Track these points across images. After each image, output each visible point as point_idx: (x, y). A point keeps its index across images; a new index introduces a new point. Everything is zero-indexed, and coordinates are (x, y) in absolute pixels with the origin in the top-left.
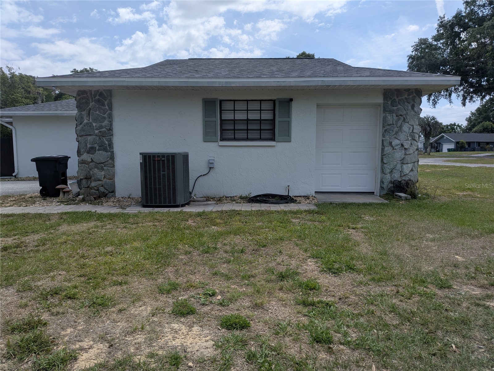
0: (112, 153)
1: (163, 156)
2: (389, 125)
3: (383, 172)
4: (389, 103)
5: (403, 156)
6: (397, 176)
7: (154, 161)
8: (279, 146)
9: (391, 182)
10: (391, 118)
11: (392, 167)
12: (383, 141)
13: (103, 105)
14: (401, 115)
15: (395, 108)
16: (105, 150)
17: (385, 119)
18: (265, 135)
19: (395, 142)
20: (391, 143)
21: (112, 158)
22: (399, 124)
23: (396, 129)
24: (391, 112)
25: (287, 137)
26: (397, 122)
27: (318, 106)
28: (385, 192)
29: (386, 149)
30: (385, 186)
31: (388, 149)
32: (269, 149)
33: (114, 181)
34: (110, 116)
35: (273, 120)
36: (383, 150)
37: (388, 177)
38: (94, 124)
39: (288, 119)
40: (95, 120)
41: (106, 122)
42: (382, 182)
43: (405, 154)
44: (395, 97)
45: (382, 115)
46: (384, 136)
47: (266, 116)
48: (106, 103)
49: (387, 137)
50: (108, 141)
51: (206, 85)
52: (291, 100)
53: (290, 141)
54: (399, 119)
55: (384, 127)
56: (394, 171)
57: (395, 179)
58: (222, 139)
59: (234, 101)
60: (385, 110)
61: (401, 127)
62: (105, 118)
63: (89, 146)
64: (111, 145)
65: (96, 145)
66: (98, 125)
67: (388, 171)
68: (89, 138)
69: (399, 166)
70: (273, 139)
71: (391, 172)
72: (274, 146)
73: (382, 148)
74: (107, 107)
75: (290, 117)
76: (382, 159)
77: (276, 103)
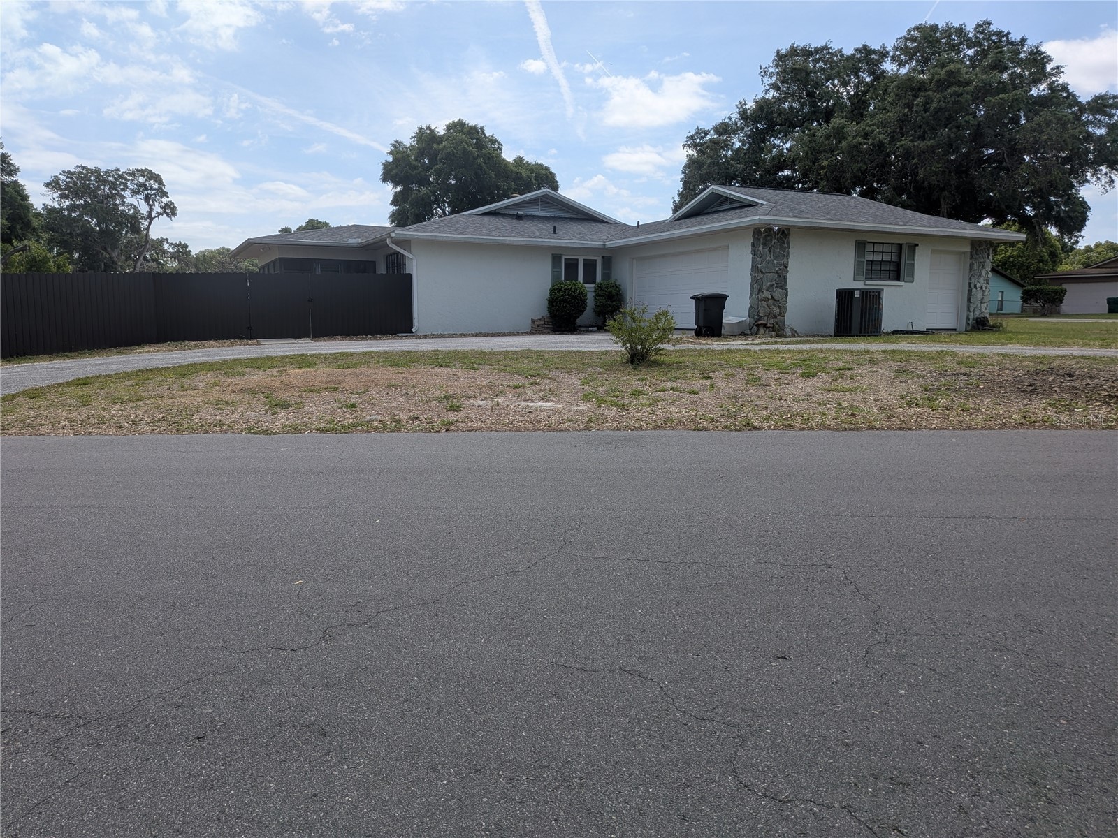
0: (786, 289)
1: (876, 292)
2: (974, 270)
3: (969, 310)
4: (974, 250)
6: (977, 313)
7: (870, 295)
8: (905, 287)
9: (973, 319)
10: (975, 265)
11: (974, 306)
12: (970, 284)
13: (784, 243)
14: (980, 262)
15: (977, 256)
16: (782, 287)
17: (971, 265)
18: (892, 275)
19: (978, 285)
20: (975, 286)
21: (786, 296)
22: (979, 270)
23: (978, 274)
24: (975, 259)
25: (911, 276)
26: (978, 267)
27: (933, 251)
28: (969, 328)
29: (972, 290)
30: (970, 322)
31: (974, 290)
32: (898, 288)
33: (785, 319)
34: (788, 254)
35: (898, 265)
36: (970, 291)
37: (972, 316)
38: (775, 262)
39: (912, 262)
40: (776, 258)
41: (785, 260)
42: (968, 319)
43: (983, 295)
45: (969, 262)
46: (970, 279)
47: (894, 259)
48: (786, 241)
49: (972, 281)
50: (784, 279)
52: (917, 245)
53: (912, 282)
54: (979, 265)
55: (970, 272)
56: (976, 309)
57: (976, 316)
58: (867, 279)
59: (874, 243)
60: (972, 258)
61: (981, 273)
62: (784, 255)
63: (769, 283)
64: (786, 282)
65: (774, 283)
66: (779, 262)
67: (973, 309)
68: (769, 275)
69: (979, 305)
70: (898, 279)
71: (974, 311)
72: (902, 286)
73: (969, 290)
74: (786, 245)
75: (914, 260)
76: (969, 300)
77: (904, 247)
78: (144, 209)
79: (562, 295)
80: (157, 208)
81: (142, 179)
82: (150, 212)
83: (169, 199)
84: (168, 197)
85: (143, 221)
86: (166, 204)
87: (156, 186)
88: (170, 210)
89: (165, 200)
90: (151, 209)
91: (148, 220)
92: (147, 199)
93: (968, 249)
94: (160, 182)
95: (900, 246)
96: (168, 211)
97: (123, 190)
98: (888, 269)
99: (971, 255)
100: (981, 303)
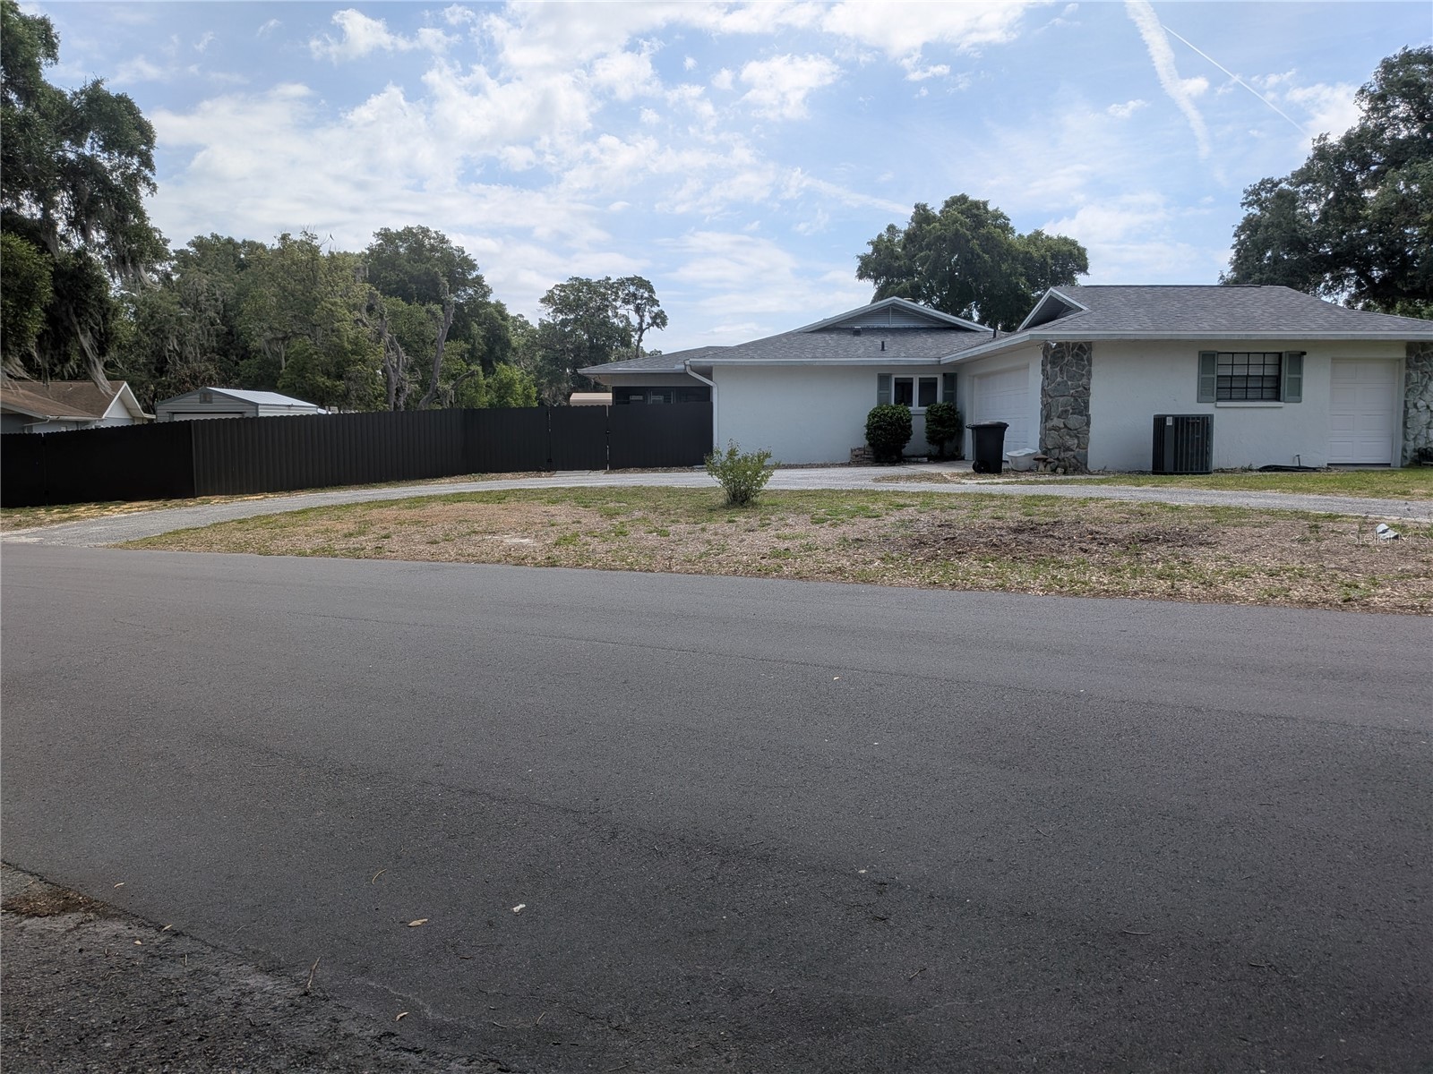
0: (1088, 417)
2: (1413, 383)
3: (1405, 438)
4: (1413, 358)
5: (1429, 420)
6: (1421, 443)
7: (1188, 423)
8: (1286, 409)
9: (1415, 451)
10: (1415, 376)
11: (1416, 432)
12: (1406, 402)
13: (1082, 360)
14: (1426, 372)
15: (1420, 364)
16: (1080, 413)
17: (1408, 377)
18: (1267, 394)
19: (1421, 403)
20: (1415, 406)
21: (1088, 424)
22: (1424, 383)
23: (1421, 389)
24: (1416, 368)
25: (1297, 394)
26: (1422, 379)
27: (1333, 359)
28: (1408, 462)
29: (1410, 411)
30: (1409, 454)
31: (1412, 411)
32: (1274, 411)
33: (1087, 452)
34: (1089, 373)
35: (1278, 379)
36: (1406, 412)
37: (1411, 445)
38: (1069, 383)
39: (1297, 376)
40: (1071, 378)
41: (1084, 380)
42: (1404, 450)
44: (1420, 351)
45: (1404, 372)
46: (1406, 396)
47: (1269, 371)
48: (1085, 357)
49: (1411, 398)
50: (1084, 403)
51: (1225, 338)
52: (1304, 353)
53: (1300, 402)
54: (1424, 377)
55: (1407, 385)
56: (1418, 437)
57: (1420, 446)
58: (1218, 400)
59: (1233, 353)
60: (1408, 366)
61: (1426, 386)
62: (1083, 375)
63: (1060, 409)
64: (1087, 407)
65: (1069, 408)
66: (1075, 383)
67: (1413, 437)
68: (1061, 399)
69: (1425, 430)
70: (1277, 399)
71: (1415, 439)
72: (1281, 407)
73: (1404, 411)
74: (1086, 362)
75: (1300, 371)
76: (1405, 424)
77: (1284, 355)
78: (634, 319)
79: (877, 421)
80: (647, 319)
81: (632, 289)
82: (641, 324)
83: (660, 308)
84: (659, 306)
85: (633, 333)
86: (656, 314)
87: (646, 295)
88: (660, 320)
89: (655, 309)
90: (642, 321)
91: (639, 333)
92: (638, 309)
93: (1403, 355)
94: (651, 290)
95: (1280, 354)
96: (658, 321)
97: (615, 300)
98: (1260, 385)
99: (1407, 363)
100: (1428, 428)
